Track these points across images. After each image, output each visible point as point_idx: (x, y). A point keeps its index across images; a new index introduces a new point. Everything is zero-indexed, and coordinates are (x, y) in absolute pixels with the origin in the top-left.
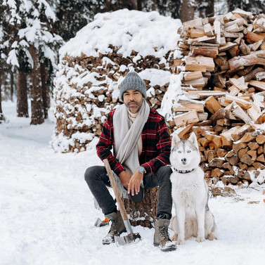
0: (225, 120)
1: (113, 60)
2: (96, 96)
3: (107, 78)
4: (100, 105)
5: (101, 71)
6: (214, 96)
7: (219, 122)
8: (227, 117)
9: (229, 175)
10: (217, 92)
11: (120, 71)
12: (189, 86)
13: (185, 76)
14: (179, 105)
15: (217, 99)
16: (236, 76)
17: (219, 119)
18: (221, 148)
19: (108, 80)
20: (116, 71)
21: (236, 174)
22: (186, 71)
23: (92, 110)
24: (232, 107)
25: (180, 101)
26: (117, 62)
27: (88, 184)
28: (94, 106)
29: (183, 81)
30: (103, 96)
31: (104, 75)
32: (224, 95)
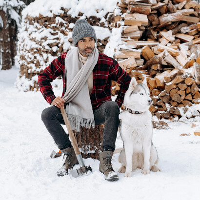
0: (159, 65)
1: (64, 19)
2: (51, 47)
3: (59, 33)
4: (54, 54)
5: (55, 28)
6: (149, 46)
7: (153, 67)
8: (160, 63)
9: (162, 111)
10: (150, 43)
11: (69, 28)
12: (127, 38)
13: (124, 29)
14: (120, 52)
15: (151, 48)
16: (165, 30)
17: (153, 64)
18: (155, 88)
19: (60, 35)
20: (66, 28)
21: (168, 110)
22: (125, 25)
23: (47, 58)
24: (164, 55)
25: (121, 50)
26: (67, 20)
27: (45, 124)
28: (49, 55)
29: (123, 33)
30: (56, 47)
31: (57, 31)
32: (156, 45)
